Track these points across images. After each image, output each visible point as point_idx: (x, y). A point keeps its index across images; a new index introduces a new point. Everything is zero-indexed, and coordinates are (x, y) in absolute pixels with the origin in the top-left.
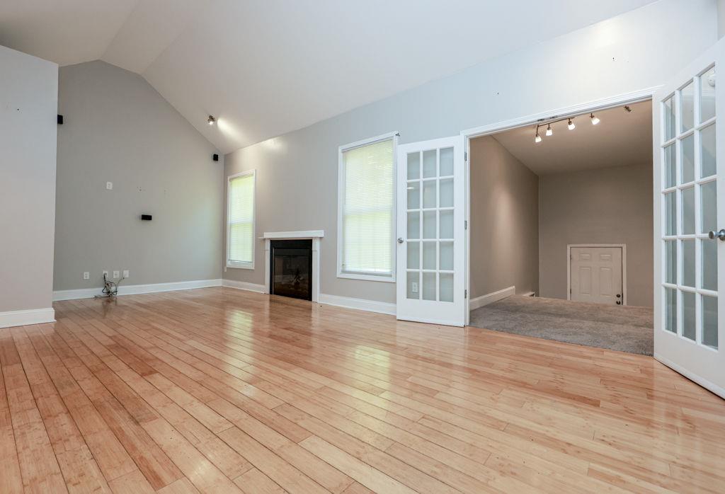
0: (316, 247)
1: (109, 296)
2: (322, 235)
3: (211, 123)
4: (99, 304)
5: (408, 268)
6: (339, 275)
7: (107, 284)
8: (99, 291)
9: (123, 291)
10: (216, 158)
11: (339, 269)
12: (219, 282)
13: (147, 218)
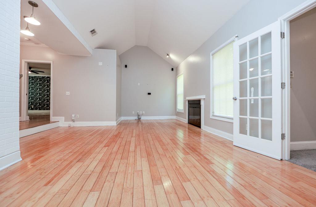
0: (202, 103)
1: (139, 119)
2: (205, 98)
3: (168, 56)
4: (136, 122)
5: (240, 115)
6: (211, 117)
7: (138, 116)
8: (136, 118)
9: (143, 118)
10: (172, 69)
11: (211, 114)
12: (175, 117)
13: (149, 94)
